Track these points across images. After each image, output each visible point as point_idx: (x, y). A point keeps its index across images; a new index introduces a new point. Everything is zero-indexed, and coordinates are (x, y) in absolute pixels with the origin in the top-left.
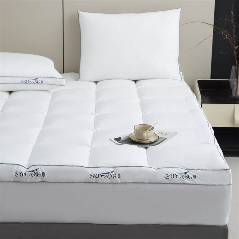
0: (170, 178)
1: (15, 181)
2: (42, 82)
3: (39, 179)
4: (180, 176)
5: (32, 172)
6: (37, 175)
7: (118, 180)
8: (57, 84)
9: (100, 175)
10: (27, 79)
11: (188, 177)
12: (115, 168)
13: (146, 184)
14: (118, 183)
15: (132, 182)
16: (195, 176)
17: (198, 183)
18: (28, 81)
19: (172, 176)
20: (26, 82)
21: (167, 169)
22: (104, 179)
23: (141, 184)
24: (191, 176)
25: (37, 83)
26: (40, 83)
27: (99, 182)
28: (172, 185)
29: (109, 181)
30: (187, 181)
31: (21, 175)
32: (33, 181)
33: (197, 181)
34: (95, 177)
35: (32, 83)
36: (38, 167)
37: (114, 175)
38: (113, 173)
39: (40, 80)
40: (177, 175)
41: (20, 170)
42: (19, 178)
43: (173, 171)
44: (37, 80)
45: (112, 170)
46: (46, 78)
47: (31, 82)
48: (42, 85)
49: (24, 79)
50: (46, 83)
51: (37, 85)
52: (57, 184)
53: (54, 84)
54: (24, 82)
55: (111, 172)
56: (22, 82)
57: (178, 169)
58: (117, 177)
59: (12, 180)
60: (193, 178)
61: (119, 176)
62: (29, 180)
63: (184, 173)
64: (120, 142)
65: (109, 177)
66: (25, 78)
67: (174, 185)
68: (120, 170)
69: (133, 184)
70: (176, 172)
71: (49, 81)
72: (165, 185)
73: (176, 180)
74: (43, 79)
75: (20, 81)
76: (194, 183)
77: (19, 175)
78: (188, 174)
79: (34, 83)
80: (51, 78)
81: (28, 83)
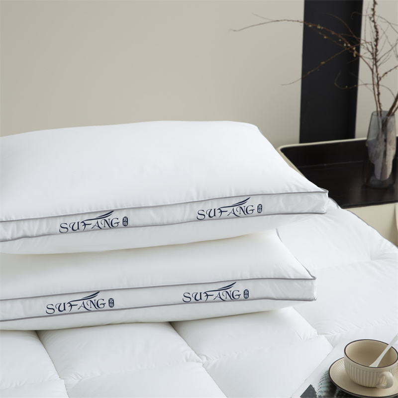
2: (246, 293)
18: (203, 296)
20: (198, 297)
25: (232, 298)
26: (242, 297)
35: (218, 299)
39: (239, 288)
44: (232, 289)
46: (260, 282)
47: (214, 297)
48: (247, 302)
49: (193, 290)
54: (193, 299)
56: (188, 300)
66: (194, 287)
71: (267, 289)
74: (250, 286)
75: (180, 298)
79: (223, 298)
81: (206, 302)
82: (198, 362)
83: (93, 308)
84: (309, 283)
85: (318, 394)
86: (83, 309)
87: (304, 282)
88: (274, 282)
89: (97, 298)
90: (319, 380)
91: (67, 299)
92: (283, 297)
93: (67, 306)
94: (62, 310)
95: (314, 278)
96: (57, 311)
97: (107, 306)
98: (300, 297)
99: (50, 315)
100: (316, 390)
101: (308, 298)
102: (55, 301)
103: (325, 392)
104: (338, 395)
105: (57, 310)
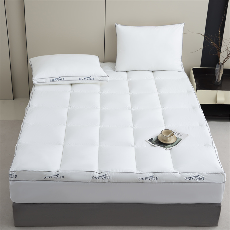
0: (188, 179)
1: (92, 181)
2: (93, 79)
3: (107, 181)
4: (195, 178)
5: (102, 177)
6: (105, 178)
7: (156, 181)
8: (103, 80)
9: (145, 179)
10: (83, 77)
11: (200, 179)
12: (154, 173)
13: (174, 183)
14: (156, 183)
15: (164, 182)
16: (203, 178)
17: (205, 182)
18: (84, 79)
19: (190, 178)
20: (82, 79)
21: (186, 174)
22: (147, 181)
23: (170, 183)
24: (201, 178)
25: (90, 79)
27: (144, 182)
28: (189, 183)
29: (150, 181)
30: (199, 181)
31: (96, 178)
32: (103, 181)
33: (205, 181)
34: (142, 180)
36: (106, 173)
37: (154, 178)
38: (153, 177)
39: (92, 78)
40: (193, 177)
41: (95, 175)
42: (94, 180)
43: (190, 175)
44: (90, 78)
45: (152, 174)
46: (96, 76)
47: (86, 79)
48: (93, 81)
49: (81, 77)
50: (96, 79)
51: (90, 81)
52: (118, 183)
53: (102, 80)
55: (152, 176)
56: (80, 79)
57: (193, 173)
58: (155, 179)
59: (90, 181)
60: (202, 179)
61: (157, 179)
62: (101, 181)
63: (197, 176)
64: (152, 142)
65: (150, 180)
67: (191, 184)
68: (157, 175)
69: (165, 183)
70: (192, 176)
71: (98, 78)
72: (185, 183)
73: (192, 181)
74: (94, 77)
75: (78, 79)
76: (203, 182)
77: (94, 178)
78: (199, 176)
80: (99, 77)
89: (60, 78)
91: (54, 78)
94: (53, 81)
99: (50, 82)
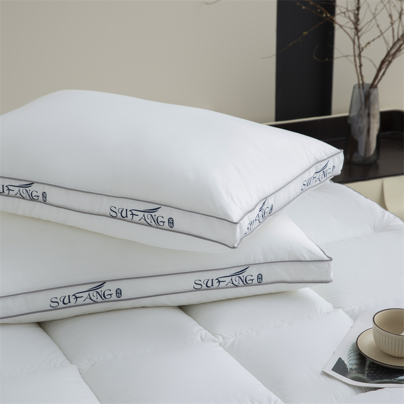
2: (260, 277)
10: (213, 276)
18: (215, 282)
20: (209, 284)
25: (246, 283)
26: (255, 281)
35: (231, 285)
39: (253, 273)
44: (245, 274)
46: (274, 265)
47: (226, 283)
48: (261, 287)
49: (204, 277)
50: (273, 280)
54: (204, 286)
56: (199, 287)
66: (205, 273)
71: (282, 272)
74: (263, 270)
75: (190, 285)
79: (236, 283)
81: (218, 288)
82: (214, 341)
83: (100, 299)
84: (326, 264)
85: (349, 367)
86: (89, 301)
87: (320, 264)
88: (289, 264)
89: (103, 289)
90: (348, 353)
91: (71, 291)
92: (298, 279)
93: (72, 298)
94: (66, 302)
95: (331, 259)
96: (61, 305)
97: (114, 297)
98: (317, 279)
99: (54, 309)
100: (346, 362)
101: (324, 279)
102: (59, 294)
103: (356, 364)
104: (369, 367)
105: (61, 303)
